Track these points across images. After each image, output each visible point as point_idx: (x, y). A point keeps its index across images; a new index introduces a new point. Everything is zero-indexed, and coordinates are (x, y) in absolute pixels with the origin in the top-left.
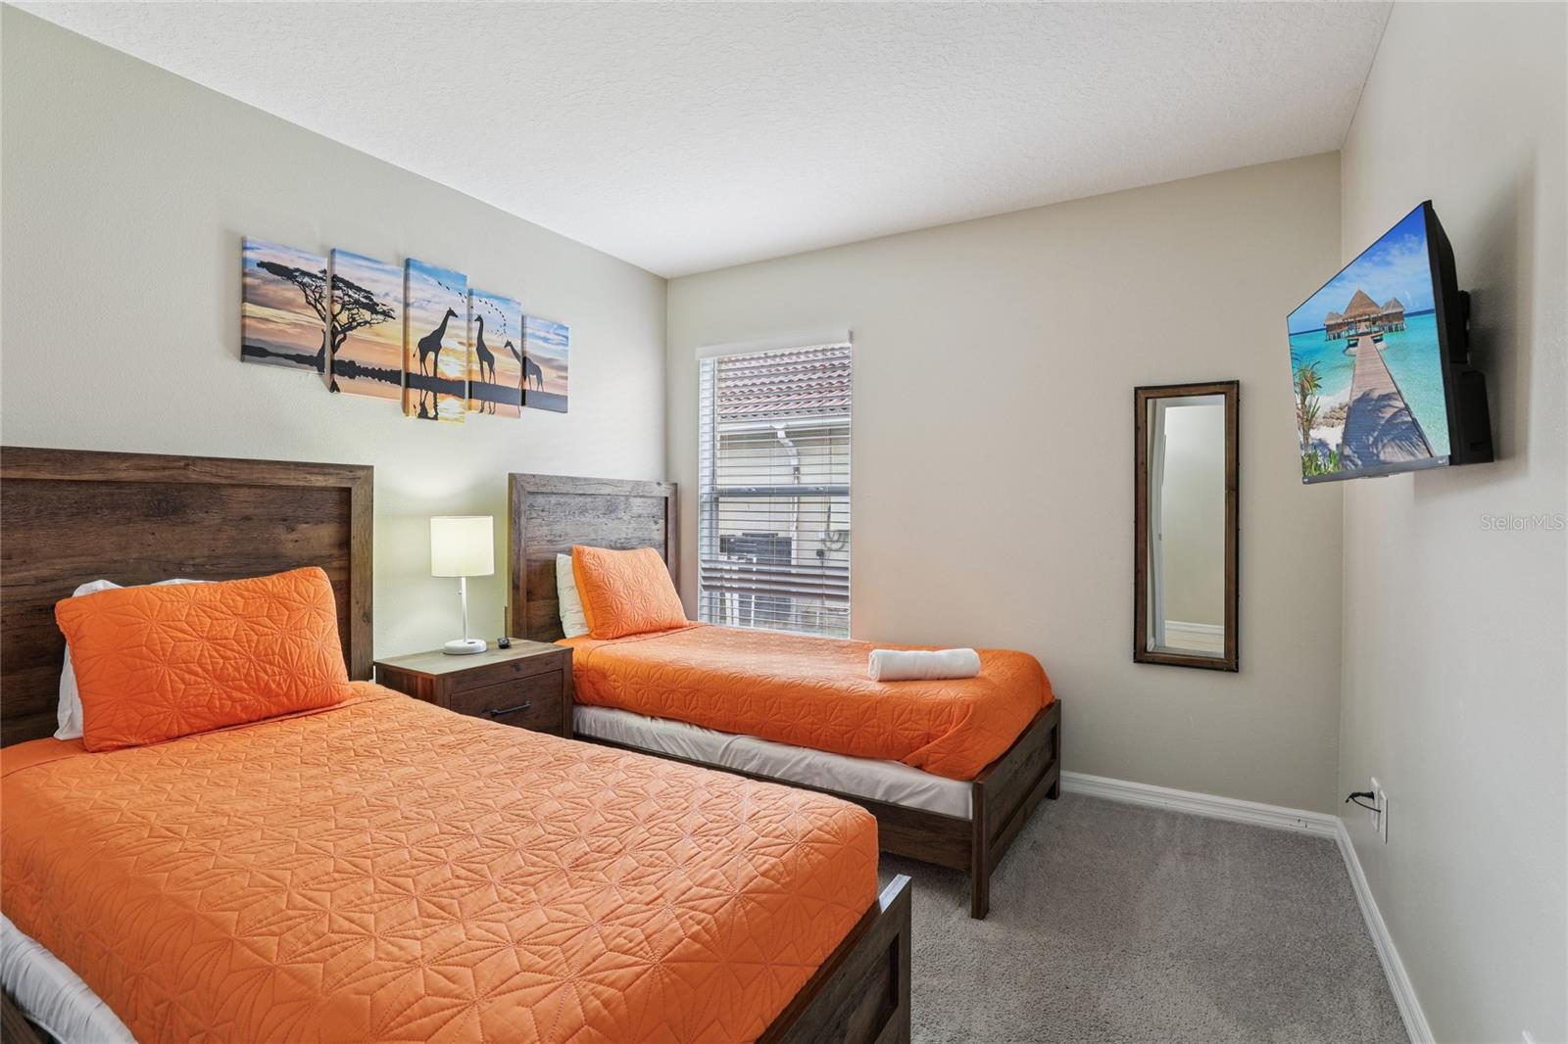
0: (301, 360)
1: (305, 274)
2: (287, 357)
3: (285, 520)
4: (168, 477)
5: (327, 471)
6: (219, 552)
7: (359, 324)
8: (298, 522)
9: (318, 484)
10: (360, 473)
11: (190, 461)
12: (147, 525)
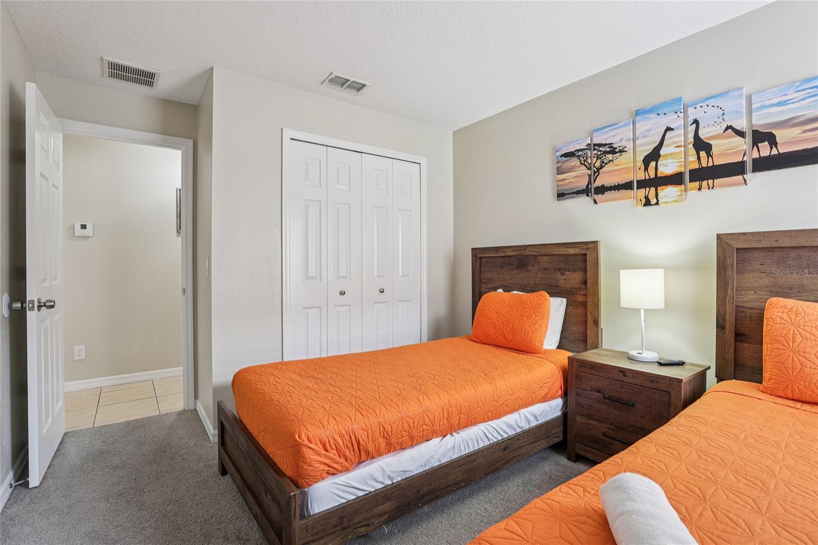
0: (579, 193)
1: (578, 151)
2: (573, 193)
3: (560, 270)
4: (520, 253)
5: (575, 246)
6: (537, 282)
7: (606, 164)
8: (565, 271)
9: (571, 253)
10: (591, 246)
11: (526, 247)
12: (517, 271)
